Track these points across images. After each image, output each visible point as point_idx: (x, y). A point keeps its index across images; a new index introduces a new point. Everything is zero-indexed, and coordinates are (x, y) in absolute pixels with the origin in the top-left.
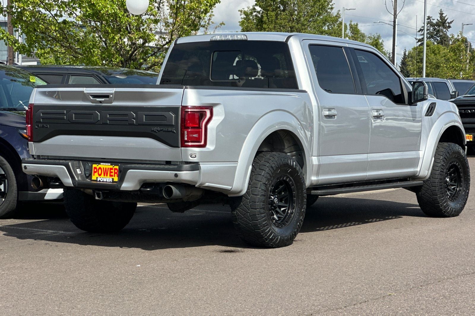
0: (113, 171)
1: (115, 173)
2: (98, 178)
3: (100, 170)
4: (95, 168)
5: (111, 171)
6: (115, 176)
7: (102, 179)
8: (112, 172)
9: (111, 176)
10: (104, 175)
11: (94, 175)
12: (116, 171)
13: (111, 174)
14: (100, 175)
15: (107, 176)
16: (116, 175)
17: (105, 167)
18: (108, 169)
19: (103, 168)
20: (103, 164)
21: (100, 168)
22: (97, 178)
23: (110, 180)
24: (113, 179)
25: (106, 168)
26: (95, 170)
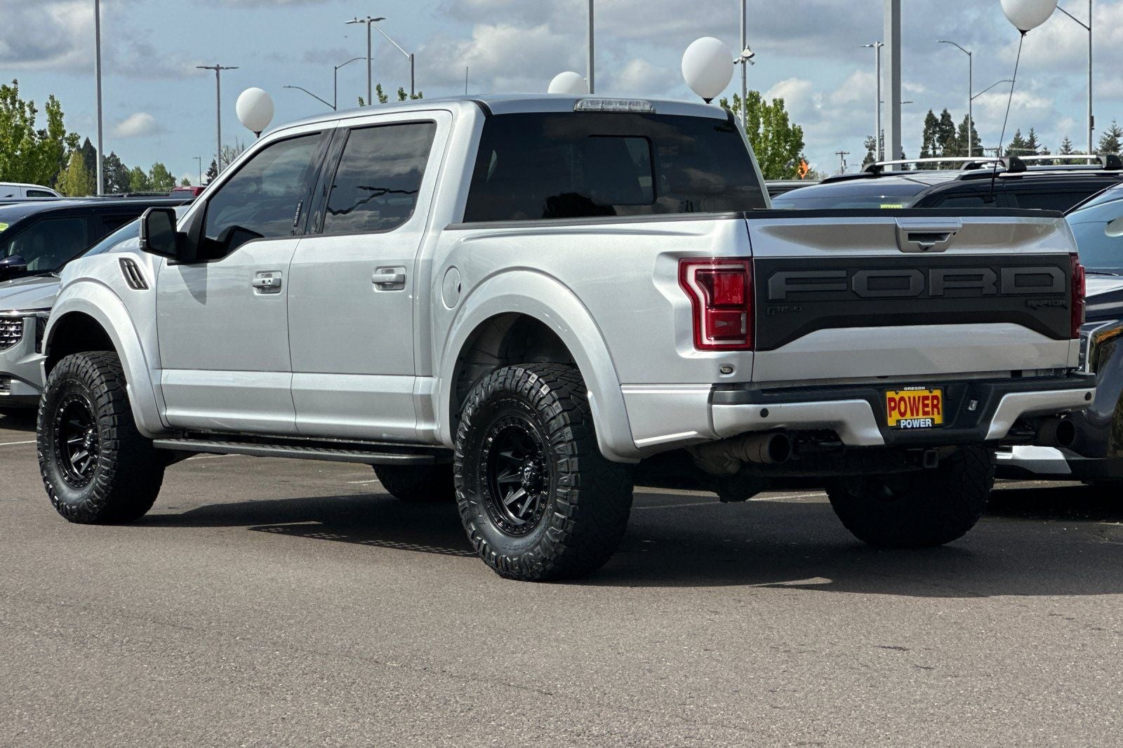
0: (929, 402)
1: (934, 406)
2: (902, 421)
3: (902, 403)
4: (892, 399)
5: (926, 402)
6: (933, 414)
7: (909, 424)
8: (927, 406)
9: (925, 413)
10: (912, 415)
11: (890, 416)
12: (935, 402)
13: (926, 409)
14: (903, 414)
15: (917, 414)
16: (935, 410)
17: (912, 394)
18: (919, 397)
19: (909, 398)
20: (909, 388)
21: (902, 399)
22: (898, 421)
23: (927, 423)
24: (933, 420)
25: (914, 398)
26: (893, 404)
